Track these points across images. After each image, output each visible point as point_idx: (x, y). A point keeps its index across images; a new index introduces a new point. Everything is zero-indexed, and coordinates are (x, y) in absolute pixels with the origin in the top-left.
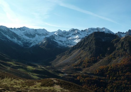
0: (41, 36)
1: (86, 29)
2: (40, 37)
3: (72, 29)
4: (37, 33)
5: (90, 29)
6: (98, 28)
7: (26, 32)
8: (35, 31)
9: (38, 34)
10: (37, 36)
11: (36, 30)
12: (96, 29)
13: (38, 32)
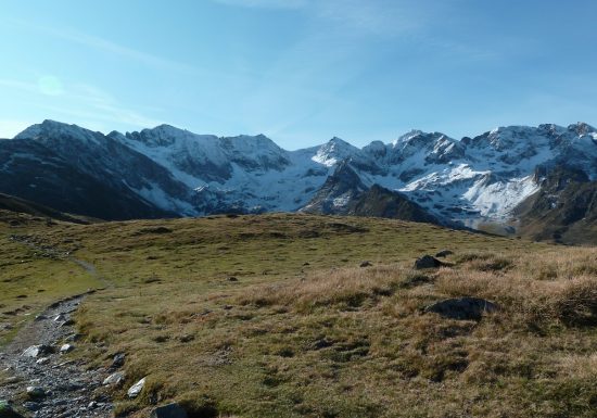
0: (258, 172)
1: (487, 134)
2: (252, 174)
3: (414, 132)
4: (237, 156)
5: (510, 133)
6: (548, 126)
7: (185, 150)
8: (225, 147)
9: (244, 163)
10: (237, 170)
11: (226, 142)
12: (538, 130)
13: (237, 152)
